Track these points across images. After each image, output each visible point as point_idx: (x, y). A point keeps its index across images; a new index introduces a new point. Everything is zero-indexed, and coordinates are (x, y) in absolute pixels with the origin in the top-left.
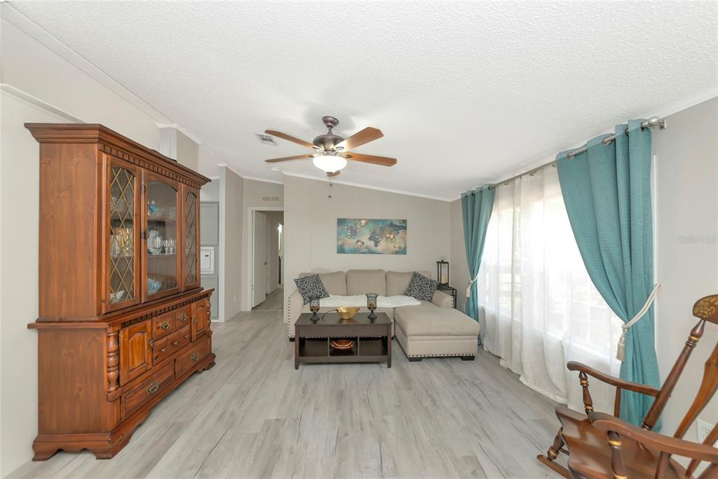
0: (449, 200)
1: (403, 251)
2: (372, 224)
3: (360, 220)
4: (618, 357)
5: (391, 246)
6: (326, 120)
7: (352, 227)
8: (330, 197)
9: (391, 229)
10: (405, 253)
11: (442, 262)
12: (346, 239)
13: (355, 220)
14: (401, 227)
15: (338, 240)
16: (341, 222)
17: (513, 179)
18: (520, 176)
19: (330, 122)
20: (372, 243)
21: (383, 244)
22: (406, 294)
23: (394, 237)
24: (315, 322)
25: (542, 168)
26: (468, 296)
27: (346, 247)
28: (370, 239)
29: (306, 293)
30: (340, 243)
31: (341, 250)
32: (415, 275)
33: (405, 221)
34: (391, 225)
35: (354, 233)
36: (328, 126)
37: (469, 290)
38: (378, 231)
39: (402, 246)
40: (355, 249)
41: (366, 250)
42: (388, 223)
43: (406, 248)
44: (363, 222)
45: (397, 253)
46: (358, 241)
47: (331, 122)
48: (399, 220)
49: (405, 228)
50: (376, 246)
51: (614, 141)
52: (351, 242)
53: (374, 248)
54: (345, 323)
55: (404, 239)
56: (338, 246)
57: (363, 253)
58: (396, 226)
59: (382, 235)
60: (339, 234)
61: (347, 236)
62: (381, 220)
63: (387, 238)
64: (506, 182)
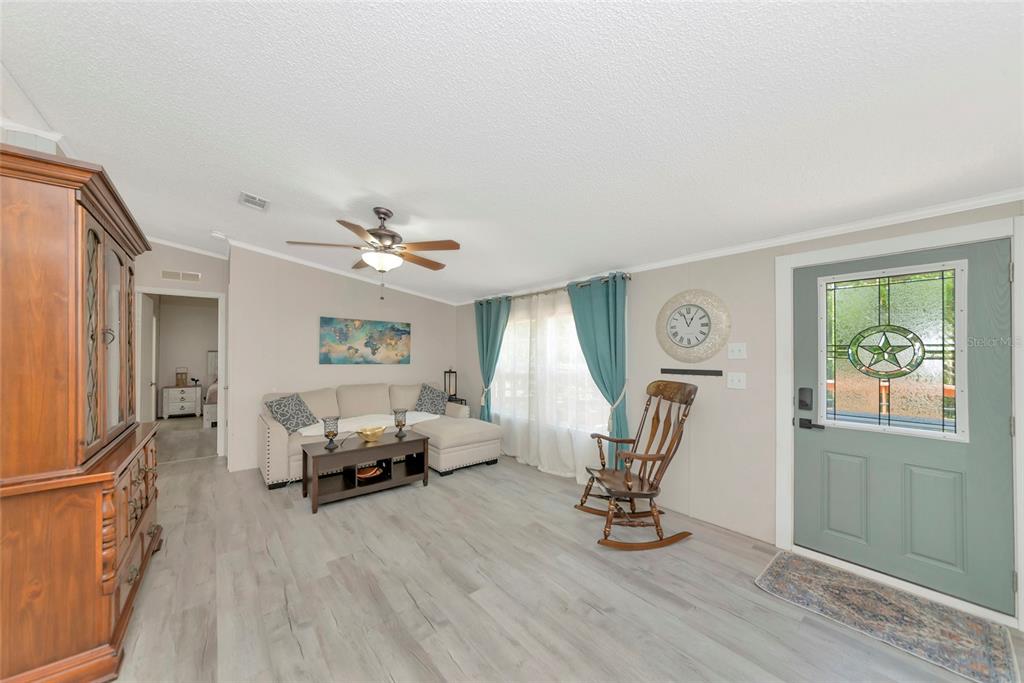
0: (455, 304)
1: (406, 361)
2: (368, 327)
3: (353, 321)
4: (609, 429)
5: (392, 354)
6: (377, 211)
7: (342, 329)
8: (382, 298)
9: (393, 333)
10: (409, 363)
11: (450, 372)
12: (333, 344)
13: (346, 320)
14: (403, 331)
15: (322, 345)
16: (326, 321)
17: (530, 295)
18: (537, 294)
19: (383, 214)
20: (368, 351)
21: (383, 352)
22: (416, 410)
23: (396, 343)
24: (331, 450)
25: (555, 290)
26: (483, 404)
27: (333, 356)
28: (366, 345)
29: (289, 419)
30: (324, 350)
31: (325, 360)
32: (425, 387)
33: (408, 325)
34: (393, 329)
35: (344, 337)
36: (381, 218)
37: (483, 398)
38: (376, 336)
39: (405, 353)
40: (346, 357)
41: (361, 359)
42: (389, 326)
43: (409, 356)
44: (357, 323)
45: (399, 362)
46: (350, 348)
47: (385, 214)
48: (402, 324)
49: (409, 333)
50: (374, 354)
51: (607, 282)
52: (340, 349)
53: (371, 357)
54: (369, 445)
55: (408, 346)
56: (320, 354)
57: (357, 363)
58: (398, 330)
59: (381, 340)
60: (322, 338)
61: (334, 341)
62: (380, 322)
63: (388, 345)
64: (522, 297)
